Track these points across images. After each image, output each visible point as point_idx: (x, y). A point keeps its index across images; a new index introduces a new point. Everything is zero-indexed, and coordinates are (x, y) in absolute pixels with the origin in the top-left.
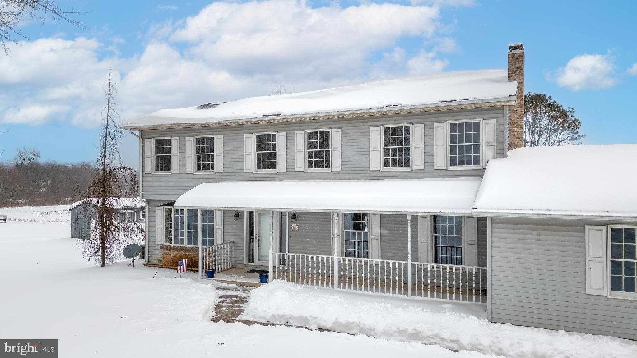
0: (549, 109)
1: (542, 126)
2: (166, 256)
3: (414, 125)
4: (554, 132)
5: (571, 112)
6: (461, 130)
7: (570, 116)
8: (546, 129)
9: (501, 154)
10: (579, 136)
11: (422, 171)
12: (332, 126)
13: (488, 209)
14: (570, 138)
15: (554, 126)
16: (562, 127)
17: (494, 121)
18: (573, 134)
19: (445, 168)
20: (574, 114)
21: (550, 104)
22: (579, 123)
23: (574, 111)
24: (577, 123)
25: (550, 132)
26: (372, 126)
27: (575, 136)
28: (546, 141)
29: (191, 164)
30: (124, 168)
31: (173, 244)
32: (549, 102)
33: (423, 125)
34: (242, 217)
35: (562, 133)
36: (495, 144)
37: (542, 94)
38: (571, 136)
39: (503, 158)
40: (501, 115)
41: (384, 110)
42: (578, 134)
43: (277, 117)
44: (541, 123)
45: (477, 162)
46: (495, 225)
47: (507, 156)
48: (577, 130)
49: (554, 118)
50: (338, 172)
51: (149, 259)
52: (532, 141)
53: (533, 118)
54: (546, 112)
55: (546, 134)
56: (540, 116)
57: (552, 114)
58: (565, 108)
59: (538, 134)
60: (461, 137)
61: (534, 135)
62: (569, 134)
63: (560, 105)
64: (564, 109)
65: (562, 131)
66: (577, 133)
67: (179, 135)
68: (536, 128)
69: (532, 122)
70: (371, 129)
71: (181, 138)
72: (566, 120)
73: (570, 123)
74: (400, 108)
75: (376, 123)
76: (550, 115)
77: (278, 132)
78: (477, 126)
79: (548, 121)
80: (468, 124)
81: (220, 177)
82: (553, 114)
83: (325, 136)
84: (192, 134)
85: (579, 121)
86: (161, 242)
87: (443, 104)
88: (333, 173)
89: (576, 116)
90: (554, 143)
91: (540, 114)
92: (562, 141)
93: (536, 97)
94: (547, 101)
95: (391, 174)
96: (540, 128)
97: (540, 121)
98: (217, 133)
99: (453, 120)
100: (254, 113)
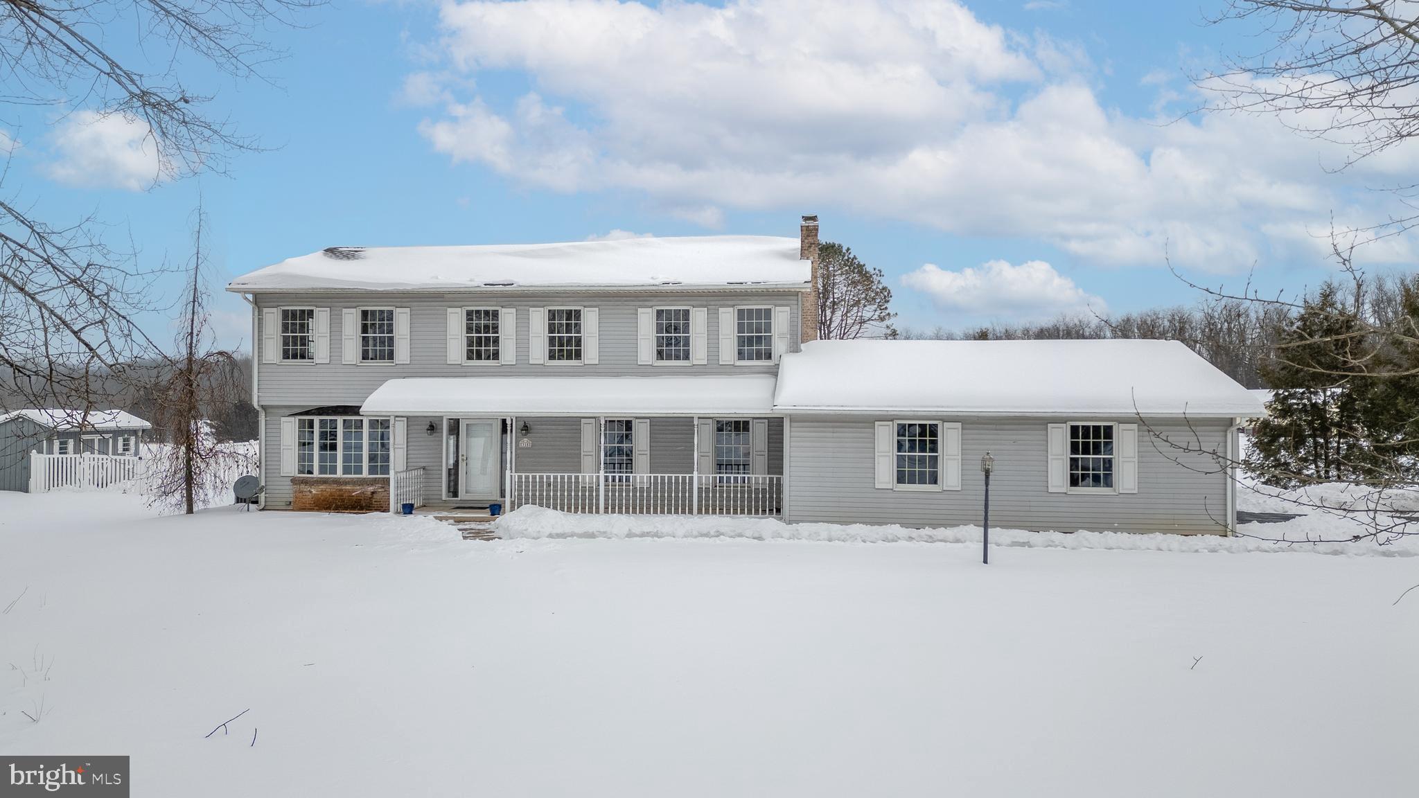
0: (847, 268)
1: (836, 296)
2: (301, 494)
3: (694, 309)
4: (853, 306)
5: (877, 275)
6: (750, 318)
7: (876, 283)
8: (842, 300)
9: (795, 349)
10: (889, 314)
11: (704, 367)
12: (586, 304)
13: (789, 406)
14: (876, 317)
15: (854, 296)
16: (865, 298)
17: (788, 309)
18: (880, 311)
19: (732, 363)
20: (882, 280)
21: (848, 260)
22: (888, 294)
23: (882, 274)
24: (886, 294)
25: (848, 305)
26: (641, 307)
27: (883, 314)
28: (842, 320)
29: (352, 348)
31: (316, 474)
32: (846, 258)
33: (706, 309)
34: (438, 431)
35: (865, 308)
36: (789, 336)
37: (837, 243)
38: (877, 313)
39: (797, 352)
40: (796, 302)
41: (660, 288)
42: (887, 312)
43: (508, 288)
44: (835, 291)
45: (769, 356)
46: (793, 424)
47: (801, 351)
48: (886, 305)
49: (854, 283)
50: (594, 366)
51: (265, 502)
52: (822, 320)
53: (823, 283)
54: (842, 274)
55: (842, 309)
56: (833, 280)
57: (851, 277)
58: (869, 268)
59: (830, 308)
60: (750, 325)
61: (825, 308)
62: (876, 311)
63: (862, 263)
64: (867, 270)
65: (865, 306)
66: (886, 308)
67: (329, 304)
68: (828, 298)
69: (822, 288)
70: (640, 310)
71: (332, 308)
72: (870, 288)
73: (877, 293)
74: (680, 288)
75: (647, 303)
76: (847, 278)
77: (502, 307)
78: (768, 313)
79: (845, 288)
80: (758, 311)
81: (405, 370)
82: (853, 278)
83: (573, 317)
84: (354, 304)
85: (889, 291)
86: (291, 473)
87: (732, 287)
88: (586, 367)
89: (885, 282)
90: (853, 324)
91: (834, 276)
92: (864, 322)
93: (828, 248)
94: (844, 256)
95: (666, 370)
96: (834, 299)
97: (833, 288)
98: (399, 304)
99: (740, 305)
100: (471, 281)
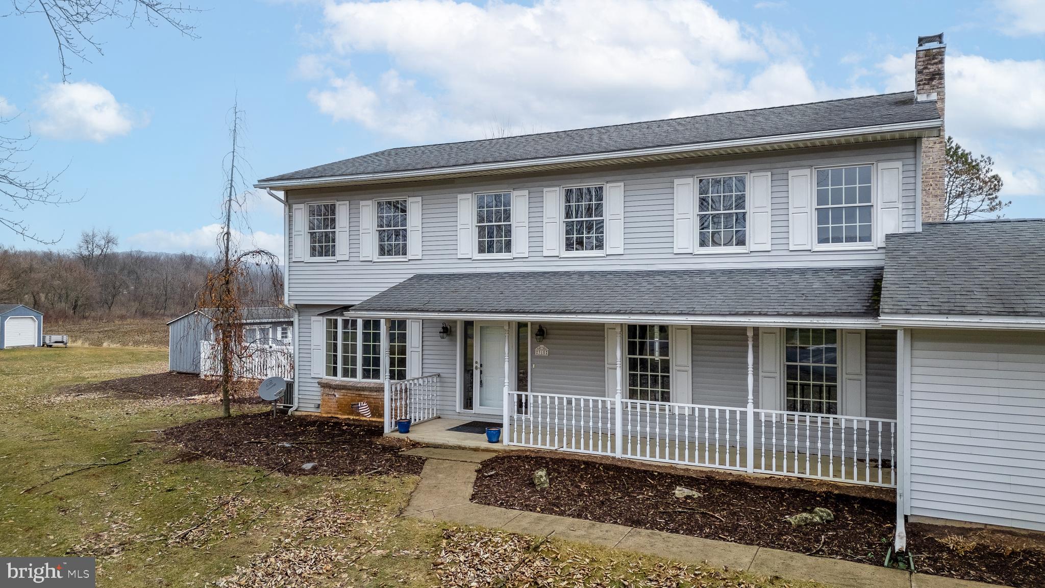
2: (327, 398)
3: (752, 175)
5: (985, 163)
6: (836, 181)
7: (984, 171)
9: (910, 223)
10: (1000, 203)
11: (766, 253)
12: (609, 178)
15: (957, 187)
16: (971, 188)
17: (899, 164)
18: (989, 201)
19: (809, 247)
20: (992, 168)
21: (949, 150)
22: (999, 182)
23: (991, 161)
24: (995, 182)
26: (678, 177)
27: (993, 203)
29: (369, 243)
30: (259, 252)
31: (339, 377)
33: (769, 174)
34: (452, 334)
35: (971, 199)
36: (900, 206)
38: (986, 203)
40: (911, 155)
41: (701, 148)
42: (998, 201)
43: (514, 165)
46: (917, 344)
48: (996, 194)
49: (958, 174)
50: (619, 257)
51: (299, 403)
57: (953, 168)
60: (836, 192)
62: (984, 201)
63: (966, 152)
64: (974, 158)
66: (996, 197)
67: (348, 197)
70: (676, 182)
71: (352, 202)
72: (977, 177)
73: (985, 182)
74: (730, 145)
75: (687, 172)
77: (514, 189)
82: (956, 168)
83: (594, 195)
84: (371, 196)
85: (1000, 179)
86: (319, 375)
87: (807, 138)
88: (609, 257)
89: (995, 170)
95: (712, 259)
98: (411, 193)
99: (822, 164)
